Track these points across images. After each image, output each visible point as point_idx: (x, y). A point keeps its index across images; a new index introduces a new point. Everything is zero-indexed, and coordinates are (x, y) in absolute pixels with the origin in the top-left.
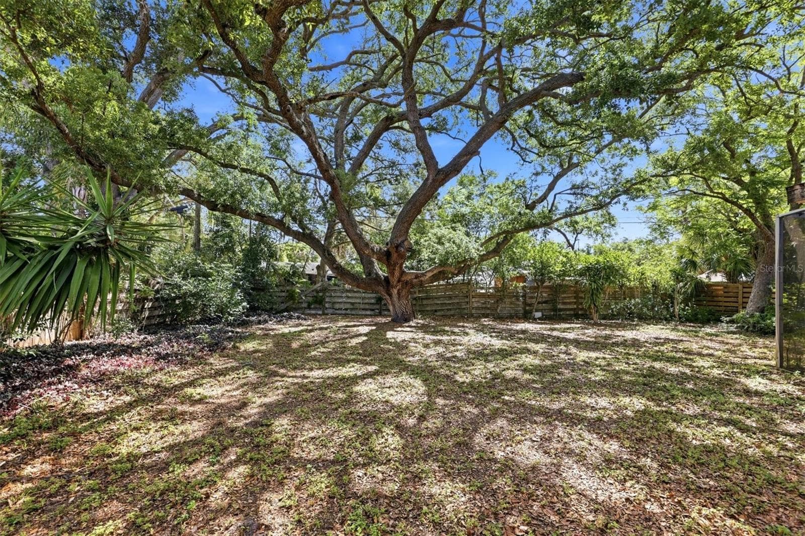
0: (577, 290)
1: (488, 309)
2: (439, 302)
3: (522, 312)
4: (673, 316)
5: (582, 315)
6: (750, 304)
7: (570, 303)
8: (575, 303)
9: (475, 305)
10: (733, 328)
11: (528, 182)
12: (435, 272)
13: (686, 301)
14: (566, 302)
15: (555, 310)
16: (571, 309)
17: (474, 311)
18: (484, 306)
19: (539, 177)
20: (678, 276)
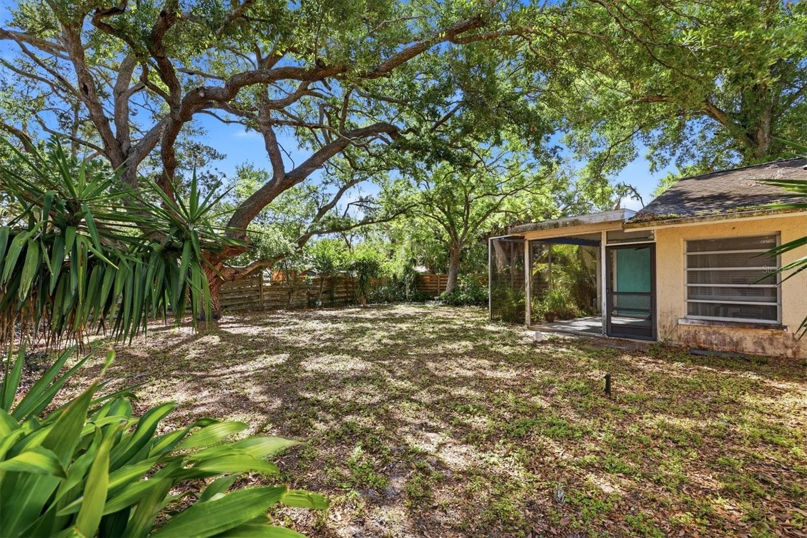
0: (347, 281)
1: (278, 301)
2: (229, 297)
3: (307, 302)
4: (405, 297)
5: (350, 301)
6: (448, 287)
7: (342, 292)
8: (345, 292)
9: (266, 298)
10: (441, 303)
11: (320, 189)
12: (255, 267)
13: (411, 288)
14: (340, 292)
15: (332, 298)
16: (342, 297)
17: (265, 305)
18: (274, 298)
19: (328, 186)
20: (408, 270)
